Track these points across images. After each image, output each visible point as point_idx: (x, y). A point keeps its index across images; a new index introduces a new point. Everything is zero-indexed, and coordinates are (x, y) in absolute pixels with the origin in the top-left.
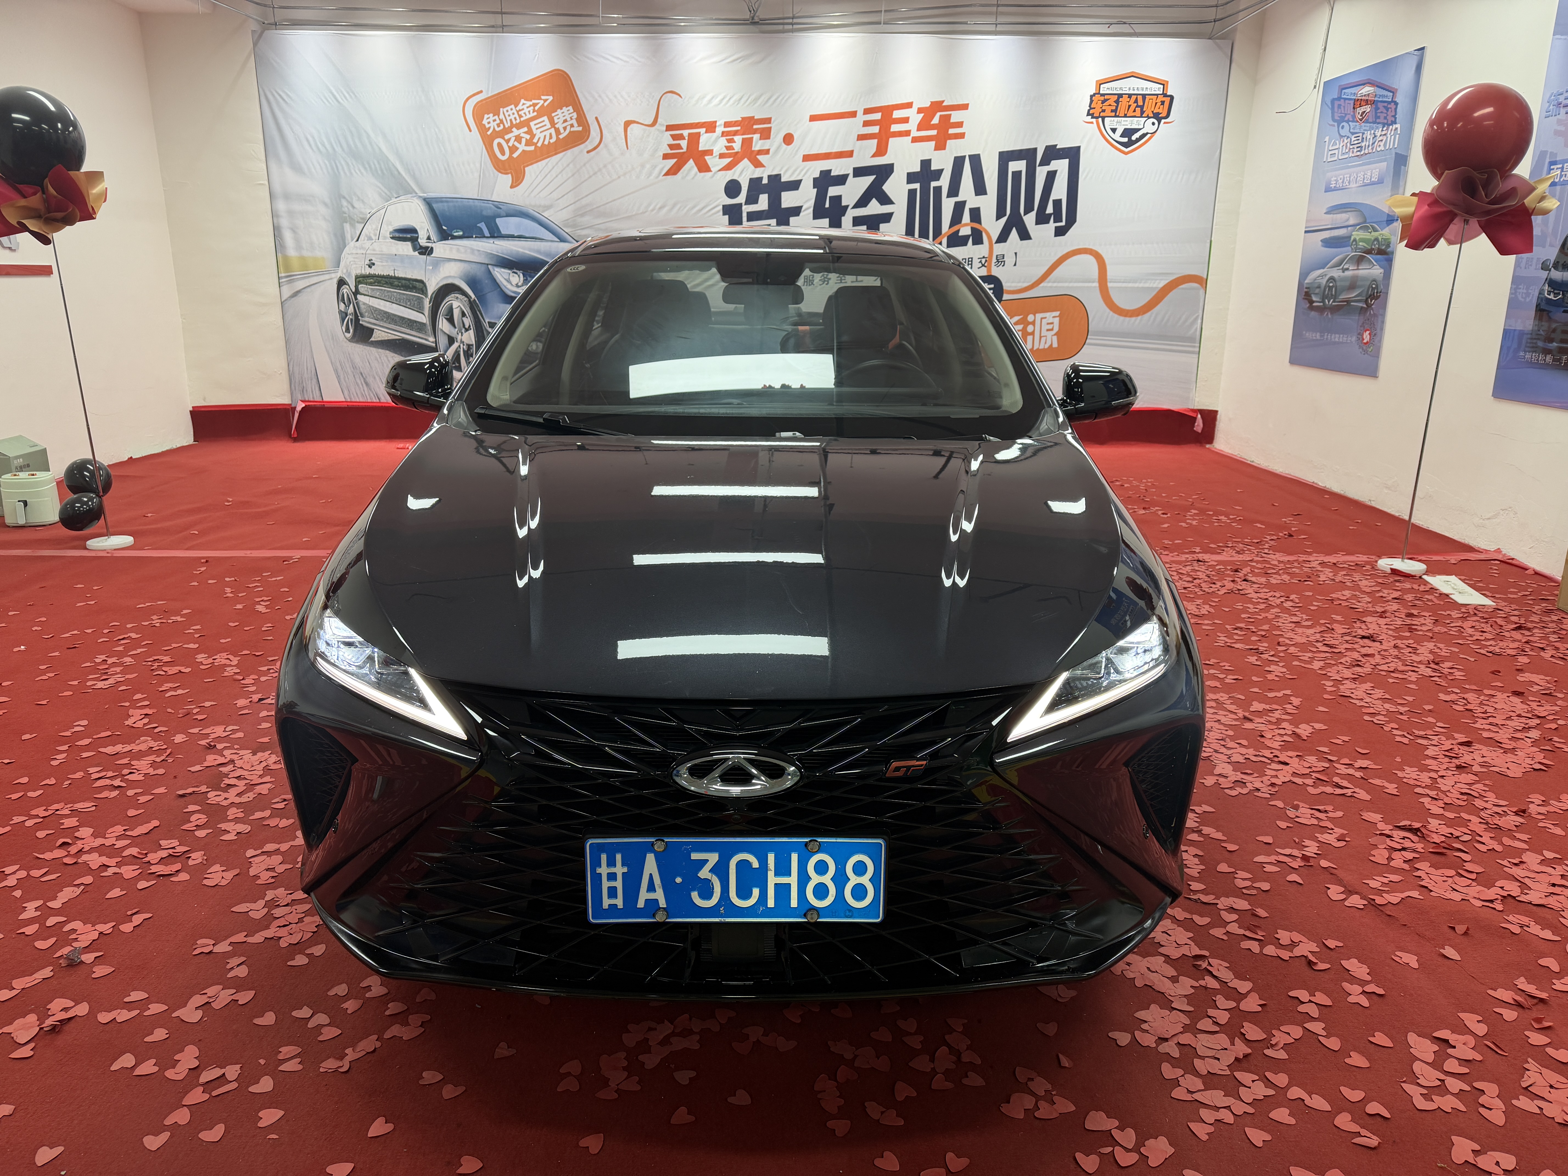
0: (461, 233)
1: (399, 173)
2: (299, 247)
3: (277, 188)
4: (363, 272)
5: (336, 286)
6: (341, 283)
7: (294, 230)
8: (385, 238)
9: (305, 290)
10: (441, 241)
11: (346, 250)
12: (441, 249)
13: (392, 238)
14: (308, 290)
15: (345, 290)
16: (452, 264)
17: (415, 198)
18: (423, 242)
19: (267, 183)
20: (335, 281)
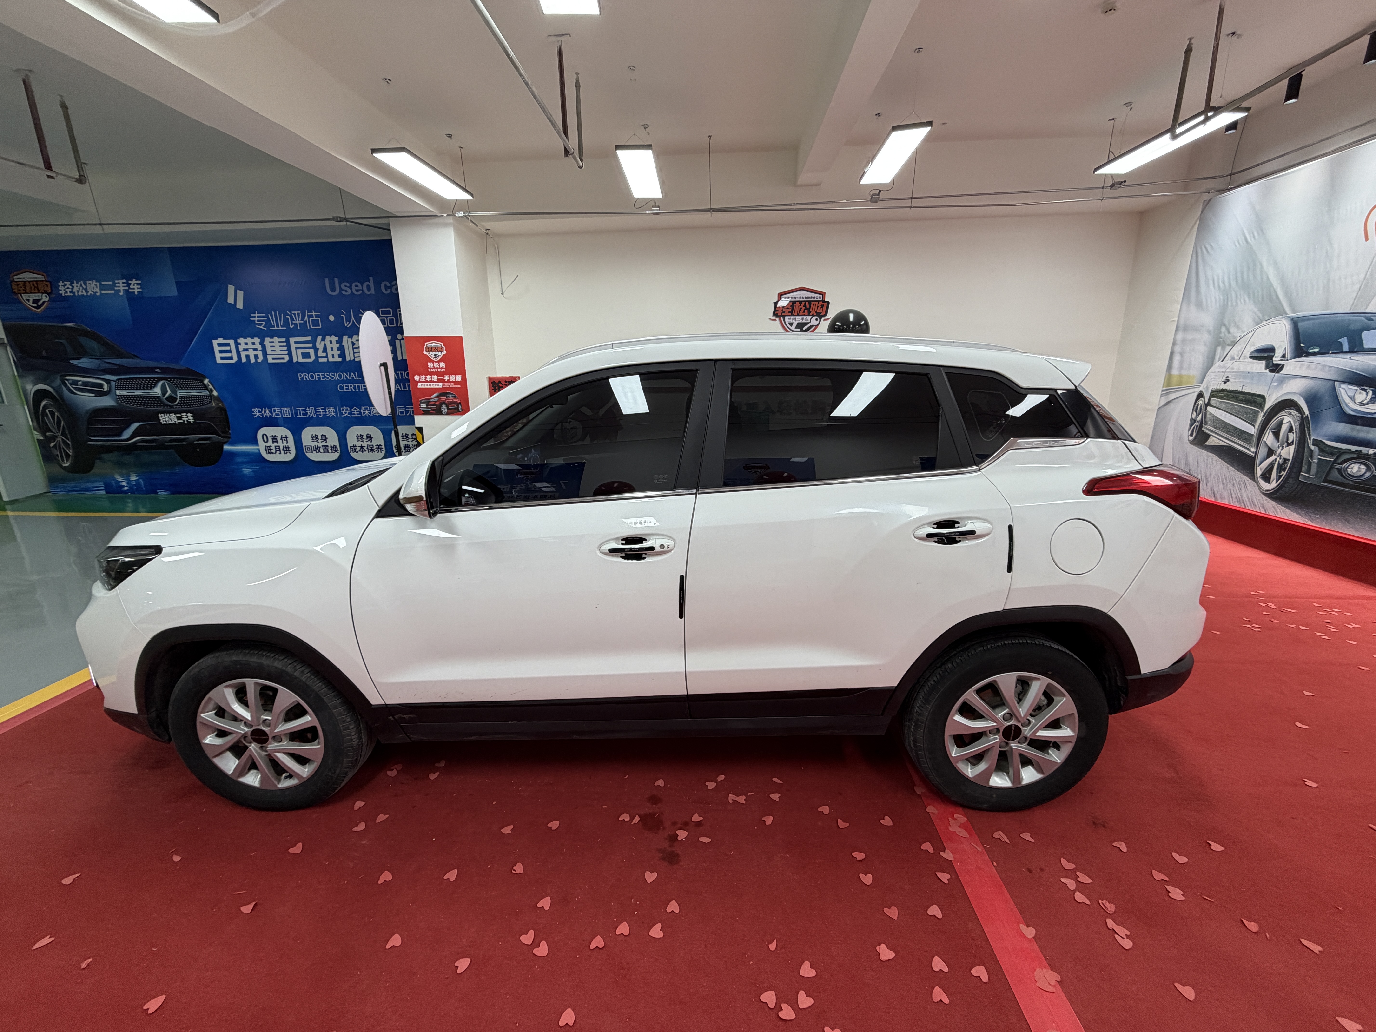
0: (1317, 350)
1: (1277, 297)
2: (1181, 368)
3: (1182, 322)
4: (1218, 388)
5: (1195, 398)
6: (1200, 395)
7: (1182, 355)
8: (1245, 357)
9: (1174, 401)
10: (1295, 358)
11: (1212, 369)
12: (1292, 367)
13: (1251, 357)
14: (1176, 400)
15: (1201, 402)
16: (1298, 380)
17: (1283, 320)
18: (1276, 360)
19: (1176, 319)
20: (1196, 394)
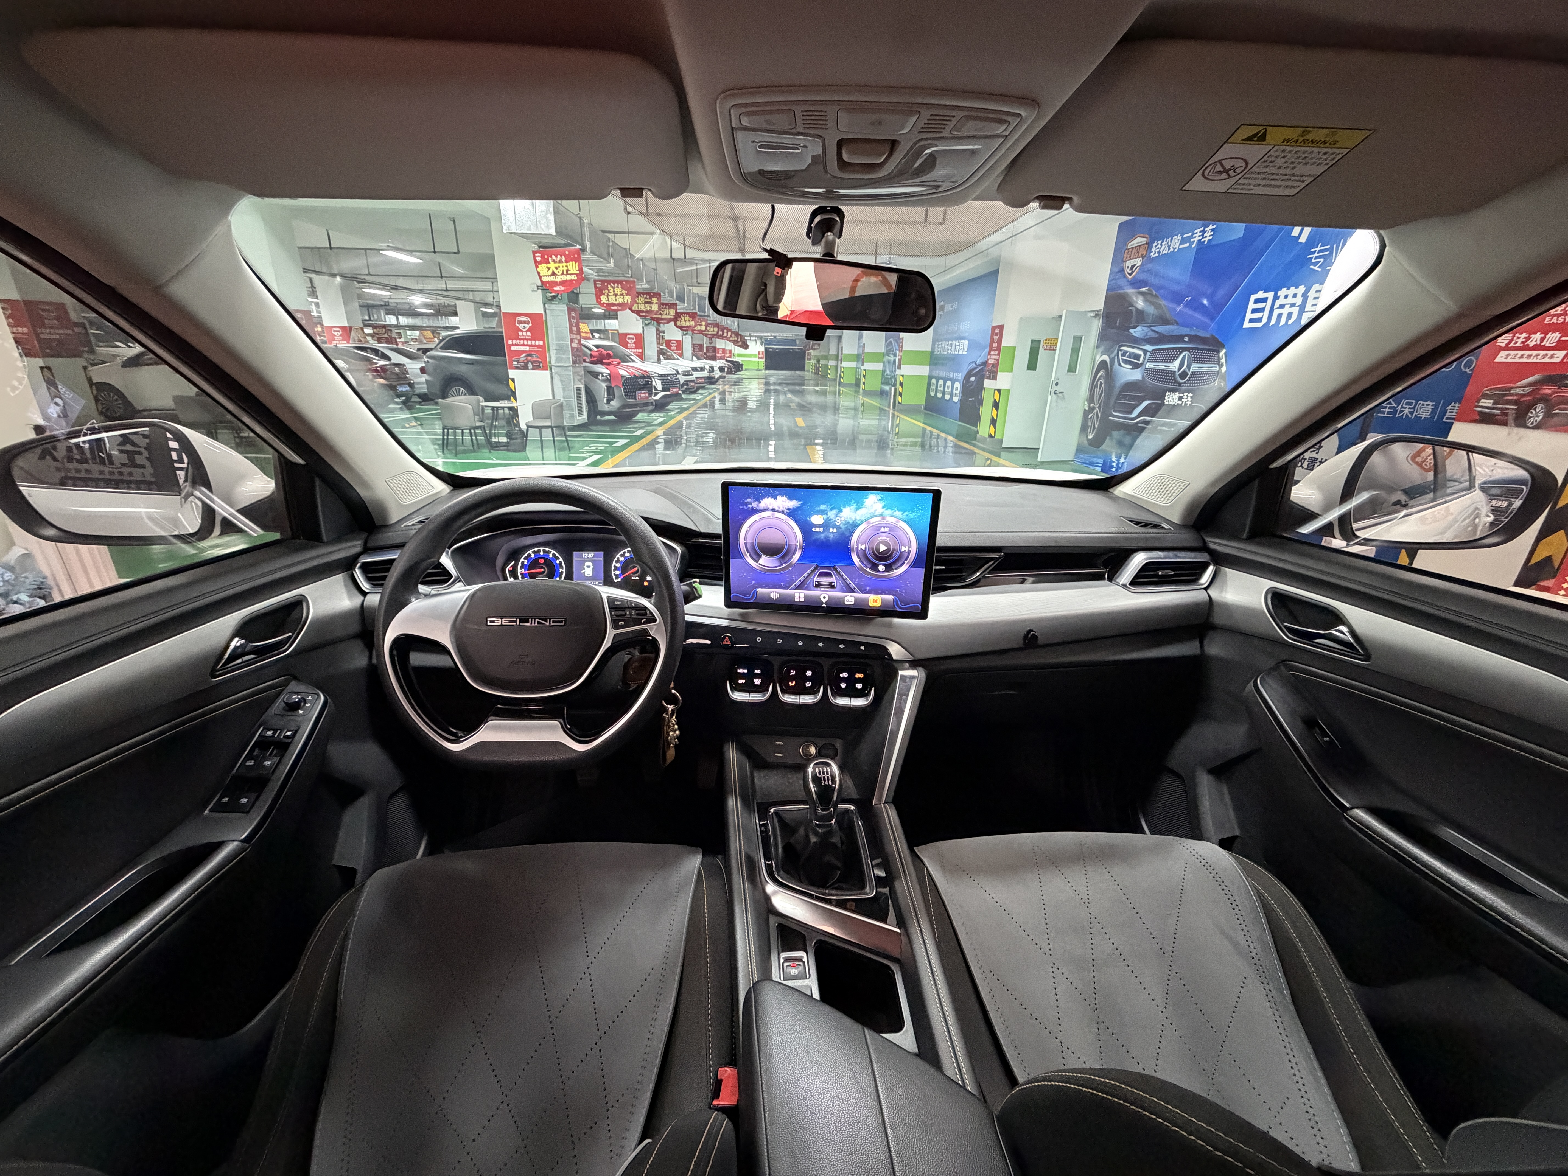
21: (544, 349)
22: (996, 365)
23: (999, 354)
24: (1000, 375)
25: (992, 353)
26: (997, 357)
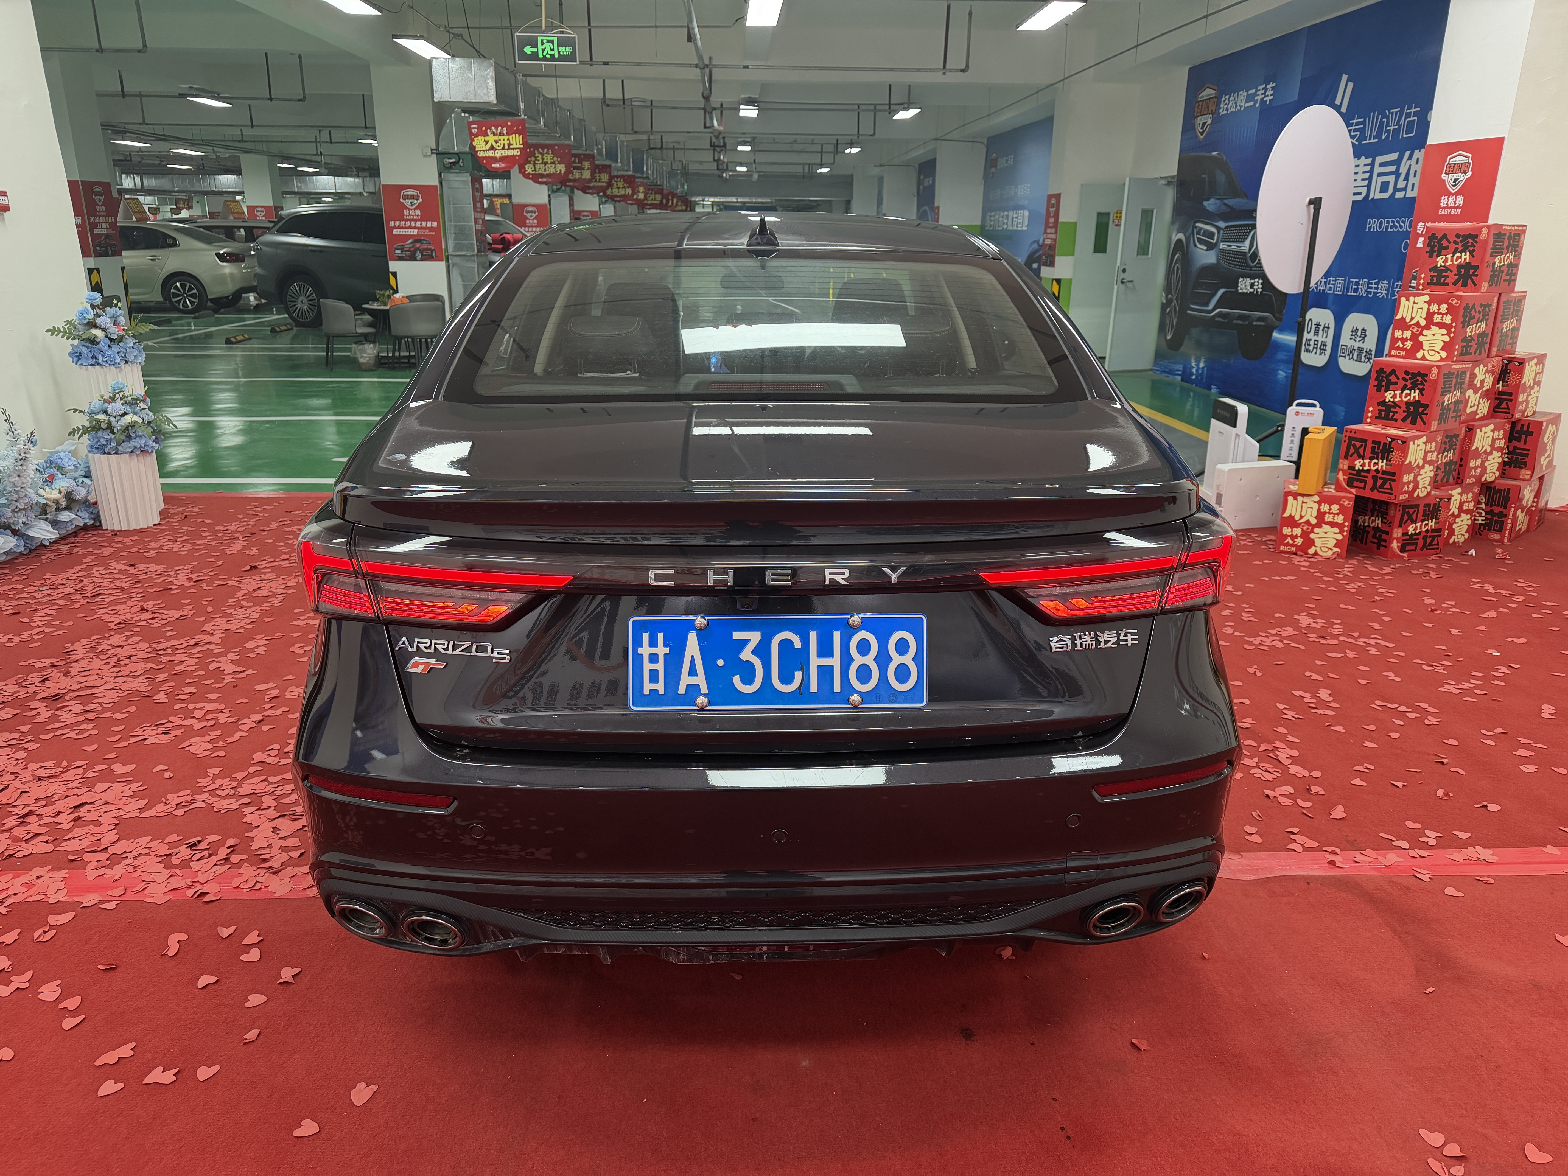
21: (437, 235)
22: (1052, 247)
23: (1056, 233)
24: (1058, 259)
25: (1049, 230)
26: (1053, 236)
